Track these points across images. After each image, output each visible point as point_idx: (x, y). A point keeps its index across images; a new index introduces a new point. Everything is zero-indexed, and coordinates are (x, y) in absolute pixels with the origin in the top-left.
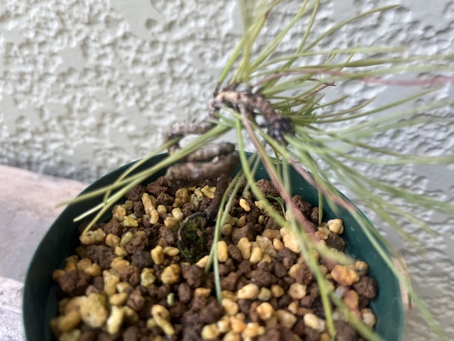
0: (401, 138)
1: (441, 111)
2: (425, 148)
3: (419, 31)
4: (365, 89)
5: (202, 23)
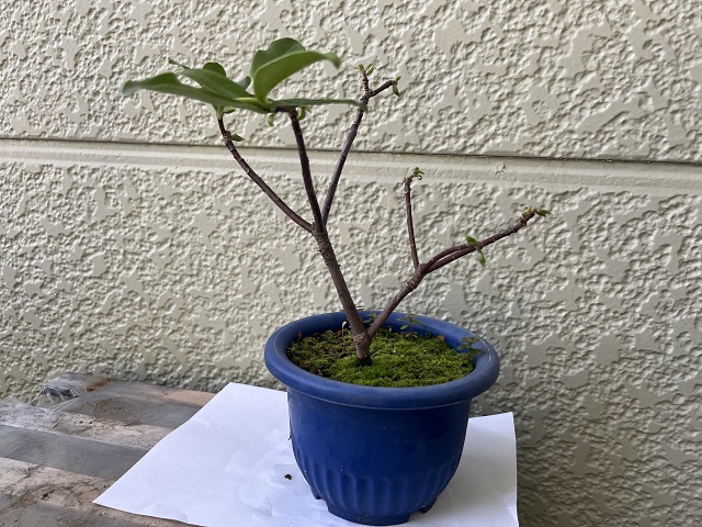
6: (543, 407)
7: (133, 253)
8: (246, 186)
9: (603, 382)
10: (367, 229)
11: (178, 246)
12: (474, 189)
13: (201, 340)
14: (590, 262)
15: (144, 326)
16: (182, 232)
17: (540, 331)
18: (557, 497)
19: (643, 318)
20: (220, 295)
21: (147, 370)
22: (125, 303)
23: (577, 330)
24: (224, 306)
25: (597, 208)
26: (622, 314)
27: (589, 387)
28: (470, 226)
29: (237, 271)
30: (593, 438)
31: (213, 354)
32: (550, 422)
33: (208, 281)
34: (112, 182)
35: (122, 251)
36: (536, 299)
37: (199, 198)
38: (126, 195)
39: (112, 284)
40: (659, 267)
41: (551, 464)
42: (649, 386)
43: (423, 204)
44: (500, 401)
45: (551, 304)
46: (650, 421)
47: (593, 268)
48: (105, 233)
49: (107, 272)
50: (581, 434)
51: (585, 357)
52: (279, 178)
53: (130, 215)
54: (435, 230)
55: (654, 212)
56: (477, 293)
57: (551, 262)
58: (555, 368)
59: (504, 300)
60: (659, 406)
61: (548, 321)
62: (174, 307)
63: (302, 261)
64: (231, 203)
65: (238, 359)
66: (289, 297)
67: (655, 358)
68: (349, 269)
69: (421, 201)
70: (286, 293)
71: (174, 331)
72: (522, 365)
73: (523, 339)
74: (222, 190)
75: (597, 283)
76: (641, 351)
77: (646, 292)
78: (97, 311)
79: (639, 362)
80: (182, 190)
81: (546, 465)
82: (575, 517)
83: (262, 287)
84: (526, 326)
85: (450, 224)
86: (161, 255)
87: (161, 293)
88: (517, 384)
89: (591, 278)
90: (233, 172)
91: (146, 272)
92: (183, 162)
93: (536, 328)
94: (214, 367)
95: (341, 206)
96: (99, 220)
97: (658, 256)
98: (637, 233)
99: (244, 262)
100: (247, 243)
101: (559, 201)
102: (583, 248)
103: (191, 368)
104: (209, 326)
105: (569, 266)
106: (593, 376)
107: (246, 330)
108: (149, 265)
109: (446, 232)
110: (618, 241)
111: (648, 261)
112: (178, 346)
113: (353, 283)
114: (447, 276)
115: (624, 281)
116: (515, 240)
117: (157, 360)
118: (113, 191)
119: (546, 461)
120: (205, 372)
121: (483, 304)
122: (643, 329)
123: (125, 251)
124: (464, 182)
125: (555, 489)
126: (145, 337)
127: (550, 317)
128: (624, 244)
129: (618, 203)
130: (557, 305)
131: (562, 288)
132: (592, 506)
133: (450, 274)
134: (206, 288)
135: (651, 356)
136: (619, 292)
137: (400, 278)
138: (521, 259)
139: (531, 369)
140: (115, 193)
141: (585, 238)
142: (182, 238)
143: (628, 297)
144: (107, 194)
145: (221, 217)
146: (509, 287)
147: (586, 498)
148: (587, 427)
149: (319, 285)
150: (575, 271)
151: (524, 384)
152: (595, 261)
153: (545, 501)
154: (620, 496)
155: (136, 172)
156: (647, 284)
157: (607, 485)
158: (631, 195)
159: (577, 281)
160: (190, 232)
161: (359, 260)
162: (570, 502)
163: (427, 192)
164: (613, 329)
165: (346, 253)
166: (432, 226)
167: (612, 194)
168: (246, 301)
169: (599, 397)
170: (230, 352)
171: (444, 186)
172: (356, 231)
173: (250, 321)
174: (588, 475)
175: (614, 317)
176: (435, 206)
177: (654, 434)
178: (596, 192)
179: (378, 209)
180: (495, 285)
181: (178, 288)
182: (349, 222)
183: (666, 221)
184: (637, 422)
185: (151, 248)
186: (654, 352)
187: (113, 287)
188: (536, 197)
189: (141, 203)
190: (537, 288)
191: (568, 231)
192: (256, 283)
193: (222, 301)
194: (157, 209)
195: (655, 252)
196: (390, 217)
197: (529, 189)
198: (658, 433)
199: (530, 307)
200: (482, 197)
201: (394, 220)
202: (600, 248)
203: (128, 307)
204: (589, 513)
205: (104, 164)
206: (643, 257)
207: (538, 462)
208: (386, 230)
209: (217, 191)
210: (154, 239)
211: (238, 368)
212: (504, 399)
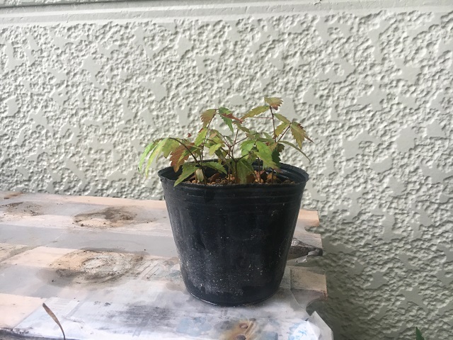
0: (412, 158)
1: (426, 142)
2: (425, 162)
3: (408, 111)
4: (391, 137)
5: (317, 118)
6: (358, 190)
7: (38, 95)
8: (121, 33)
9: (404, 165)
10: (217, 59)
11: (72, 86)
12: (298, 19)
13: (95, 160)
14: (390, 70)
15: (50, 153)
16: (75, 75)
17: (353, 130)
18: (372, 259)
19: (432, 111)
20: (107, 122)
21: (55, 187)
22: (34, 136)
23: (382, 126)
24: (111, 131)
25: (394, 26)
26: (416, 110)
27: (393, 171)
28: (296, 50)
29: (119, 102)
30: (397, 211)
31: (105, 170)
32: (363, 201)
33: (98, 112)
34: (19, 38)
35: (29, 94)
36: (349, 104)
37: (86, 45)
38: (30, 48)
39: (23, 121)
40: (442, 70)
41: (365, 234)
42: (438, 166)
43: (260, 34)
44: (325, 188)
45: (361, 107)
46: (440, 193)
47: (393, 75)
48: (15, 80)
49: (19, 112)
50: (388, 208)
51: (388, 147)
52: (147, 24)
53: (34, 64)
54: (270, 55)
55: (437, 25)
56: (304, 104)
57: (360, 73)
58: (366, 158)
59: (324, 107)
60: (446, 181)
61: (359, 121)
62: (72, 135)
63: (168, 90)
64: (111, 48)
65: (125, 173)
66: (160, 120)
67: (442, 143)
68: (205, 93)
69: (258, 33)
70: (158, 116)
71: (74, 155)
72: (341, 158)
73: (340, 137)
74: (103, 38)
75: (396, 86)
76: (431, 138)
77: (434, 91)
78: (13, 143)
79: (430, 147)
80: (72, 40)
81: (362, 235)
82: (385, 274)
83: (139, 114)
84: (343, 126)
85: (281, 49)
86: (60, 94)
87: (62, 125)
88: (337, 174)
89: (391, 83)
90: (111, 22)
91: (49, 109)
92: (72, 17)
93: (350, 128)
94: (106, 180)
95: (196, 42)
96: (11, 70)
97: (442, 60)
98: (426, 43)
99: (124, 94)
100: (125, 79)
101: (364, 23)
102: (384, 59)
103: (89, 183)
104: (100, 148)
105: (374, 75)
106: (395, 162)
107: (129, 149)
108: (51, 103)
109: (278, 57)
110: (411, 51)
111: (434, 65)
112: (78, 166)
113: (208, 104)
114: (280, 92)
115: (417, 84)
116: (332, 58)
117: (62, 178)
118: (19, 45)
119: (361, 232)
120: (100, 185)
121: (309, 112)
122: (432, 121)
123: (32, 94)
124: (290, 14)
125: (370, 253)
126: (52, 161)
127: (361, 118)
128: (416, 53)
129: (410, 20)
130: (365, 107)
131: (369, 94)
132: (399, 264)
133: (283, 90)
134: (96, 118)
135: (440, 142)
136: (413, 93)
137: (244, 97)
138: (336, 73)
139: (348, 160)
140: (21, 48)
141: (385, 51)
142: (75, 80)
143: (420, 96)
144: (15, 48)
145: (104, 60)
146: (328, 96)
147: (394, 258)
148: (392, 203)
149: (183, 108)
150: (379, 78)
151: (343, 172)
152: (394, 69)
153: (362, 263)
154: (420, 255)
155: (36, 29)
156: (435, 84)
157: (410, 247)
158: (419, 13)
159: (380, 86)
160: (81, 74)
161: (212, 85)
162: (381, 263)
163: (262, 25)
164: (409, 122)
165: (202, 80)
166: (267, 52)
167: (405, 13)
168: (128, 126)
169: (401, 178)
170: (118, 168)
171: (275, 19)
172: (209, 62)
173: (131, 141)
174: (394, 240)
175: (410, 113)
176: (269, 36)
177: (443, 204)
178: (392, 13)
179: (225, 42)
180: (317, 96)
181: (75, 119)
182: (203, 55)
183: (447, 32)
184: (430, 195)
185: (51, 89)
186: (441, 139)
187: (25, 124)
188: (347, 21)
189: (41, 53)
190: (350, 95)
191: (372, 46)
192: (134, 110)
193: (109, 127)
194: (54, 57)
195: (439, 58)
196: (235, 48)
197: (341, 15)
198: (447, 203)
199: (345, 111)
200: (305, 25)
201: (238, 50)
202: (397, 58)
203: (38, 138)
204: (396, 270)
205: (11, 25)
206: (431, 63)
207: (355, 233)
208: (232, 59)
209: (100, 38)
210: (53, 82)
211: (125, 180)
212: (328, 186)
